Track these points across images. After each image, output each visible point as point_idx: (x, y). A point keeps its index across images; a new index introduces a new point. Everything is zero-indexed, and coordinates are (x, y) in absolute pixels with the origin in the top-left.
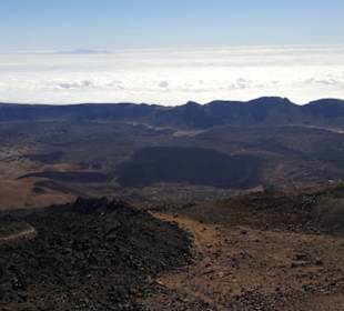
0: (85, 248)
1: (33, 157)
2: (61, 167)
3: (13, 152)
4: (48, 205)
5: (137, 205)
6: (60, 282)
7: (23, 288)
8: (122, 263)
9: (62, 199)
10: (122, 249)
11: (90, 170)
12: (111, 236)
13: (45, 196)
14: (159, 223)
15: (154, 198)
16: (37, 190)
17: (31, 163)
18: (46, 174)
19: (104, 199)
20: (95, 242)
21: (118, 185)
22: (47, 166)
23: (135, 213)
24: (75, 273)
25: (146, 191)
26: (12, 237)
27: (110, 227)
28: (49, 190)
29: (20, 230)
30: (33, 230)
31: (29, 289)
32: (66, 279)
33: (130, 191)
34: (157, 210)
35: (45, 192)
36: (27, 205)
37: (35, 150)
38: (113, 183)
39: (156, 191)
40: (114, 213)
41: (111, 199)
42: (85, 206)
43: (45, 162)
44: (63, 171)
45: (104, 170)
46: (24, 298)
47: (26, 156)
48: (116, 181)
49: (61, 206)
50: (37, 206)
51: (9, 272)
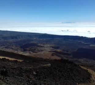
0: (61, 72)
1: (53, 47)
3: (49, 45)
4: (54, 59)
5: (77, 63)
6: (54, 79)
7: (45, 78)
8: (70, 78)
9: (58, 58)
10: (70, 74)
11: (65, 52)
12: (68, 70)
13: (54, 57)
14: (82, 69)
15: (82, 62)
16: (52, 55)
17: (52, 49)
18: (55, 51)
19: (68, 60)
20: (64, 70)
22: (55, 50)
23: (76, 65)
24: (58, 77)
25: (80, 60)
26: (45, 65)
27: (68, 68)
28: (55, 55)
29: (47, 64)
30: (50, 65)
31: (47, 79)
32: (56, 78)
33: (75, 59)
34: (82, 65)
35: (54, 56)
36: (50, 58)
37: (53, 45)
40: (70, 64)
41: (70, 60)
42: (62, 61)
43: (55, 49)
44: (59, 51)
45: (69, 53)
46: (45, 81)
47: (51, 47)
48: (72, 56)
49: (57, 60)
50: (52, 59)
51: (43, 74)
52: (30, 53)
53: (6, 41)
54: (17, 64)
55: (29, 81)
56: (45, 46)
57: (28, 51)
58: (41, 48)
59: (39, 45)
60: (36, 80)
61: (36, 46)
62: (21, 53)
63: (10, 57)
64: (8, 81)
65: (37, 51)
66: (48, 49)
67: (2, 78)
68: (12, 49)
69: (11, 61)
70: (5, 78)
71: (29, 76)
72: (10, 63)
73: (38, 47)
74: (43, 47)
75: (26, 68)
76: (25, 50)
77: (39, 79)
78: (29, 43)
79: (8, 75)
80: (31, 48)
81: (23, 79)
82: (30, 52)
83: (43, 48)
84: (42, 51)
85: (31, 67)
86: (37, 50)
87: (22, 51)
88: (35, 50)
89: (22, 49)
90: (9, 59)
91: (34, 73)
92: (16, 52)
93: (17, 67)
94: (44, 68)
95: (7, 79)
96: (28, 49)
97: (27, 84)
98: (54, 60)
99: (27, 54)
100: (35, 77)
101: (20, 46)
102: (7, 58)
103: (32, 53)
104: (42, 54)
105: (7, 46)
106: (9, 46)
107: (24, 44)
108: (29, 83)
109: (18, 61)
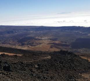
0: (62, 63)
2: (57, 42)
3: (46, 38)
5: (76, 54)
6: (56, 71)
7: (48, 71)
8: (72, 69)
9: (57, 50)
10: (72, 65)
11: (64, 43)
12: (69, 61)
13: (53, 49)
14: (83, 60)
15: (81, 52)
16: (51, 47)
17: (50, 41)
18: (53, 43)
19: (67, 51)
20: (65, 62)
21: (71, 48)
22: (54, 42)
23: (76, 56)
24: (60, 69)
25: (79, 50)
26: (45, 58)
27: (69, 59)
29: (47, 56)
30: (50, 57)
32: (58, 70)
33: (74, 50)
34: (82, 56)
36: (49, 51)
37: (51, 38)
38: (70, 47)
39: (82, 51)
40: (70, 55)
41: (69, 51)
42: (62, 52)
44: (57, 43)
45: (68, 44)
46: (48, 73)
47: (49, 39)
48: (71, 47)
49: (57, 52)
50: (51, 51)
51: (45, 66)
52: (28, 47)
53: (2, 36)
54: (17, 58)
55: (32, 74)
56: (43, 39)
57: (26, 45)
58: (39, 41)
59: (37, 38)
60: (39, 73)
61: (33, 40)
62: (19, 48)
63: (9, 53)
64: (12, 76)
65: (35, 45)
66: (47, 42)
67: (6, 74)
68: (10, 44)
69: (11, 56)
70: (9, 74)
71: (32, 70)
72: (10, 58)
73: (35, 41)
74: (41, 39)
75: (27, 62)
76: (23, 45)
77: (42, 72)
78: (27, 37)
79: (11, 70)
80: (29, 42)
81: (26, 73)
82: (29, 45)
83: (41, 41)
84: (40, 44)
85: (31, 60)
86: (35, 43)
87: (20, 46)
88: (33, 43)
89: (20, 43)
90: (8, 55)
91: (36, 66)
92: (14, 47)
93: (17, 62)
94: (44, 61)
95: (11, 74)
96: (26, 43)
97: (31, 77)
98: (53, 52)
99: (25, 48)
100: (37, 70)
101: (17, 40)
102: (6, 53)
103: (30, 46)
104: (41, 47)
105: (4, 41)
106: (6, 41)
107: (21, 38)
108: (33, 76)
109: (17, 56)
